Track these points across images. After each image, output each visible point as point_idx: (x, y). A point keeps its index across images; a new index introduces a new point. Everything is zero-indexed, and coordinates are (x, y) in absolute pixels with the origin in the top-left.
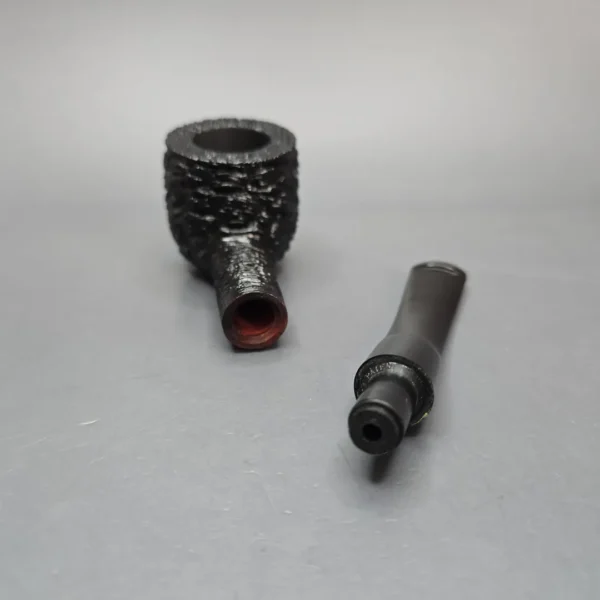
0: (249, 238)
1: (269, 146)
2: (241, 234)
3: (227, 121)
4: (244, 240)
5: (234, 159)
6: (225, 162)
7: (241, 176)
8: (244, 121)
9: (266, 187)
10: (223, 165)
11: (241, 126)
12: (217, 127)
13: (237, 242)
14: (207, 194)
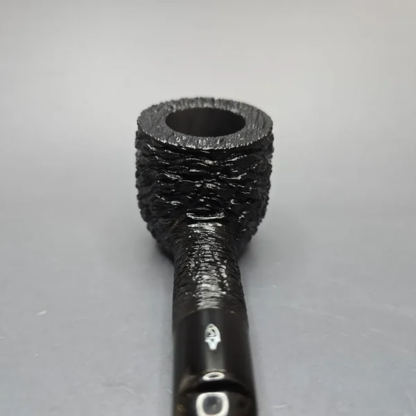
0: (215, 226)
1: (243, 130)
2: (207, 221)
3: (203, 100)
4: (209, 227)
5: (204, 144)
6: (194, 147)
7: (210, 162)
8: (220, 101)
9: (237, 175)
10: (192, 149)
11: (217, 105)
12: (193, 106)
13: (201, 228)
14: (173, 178)
